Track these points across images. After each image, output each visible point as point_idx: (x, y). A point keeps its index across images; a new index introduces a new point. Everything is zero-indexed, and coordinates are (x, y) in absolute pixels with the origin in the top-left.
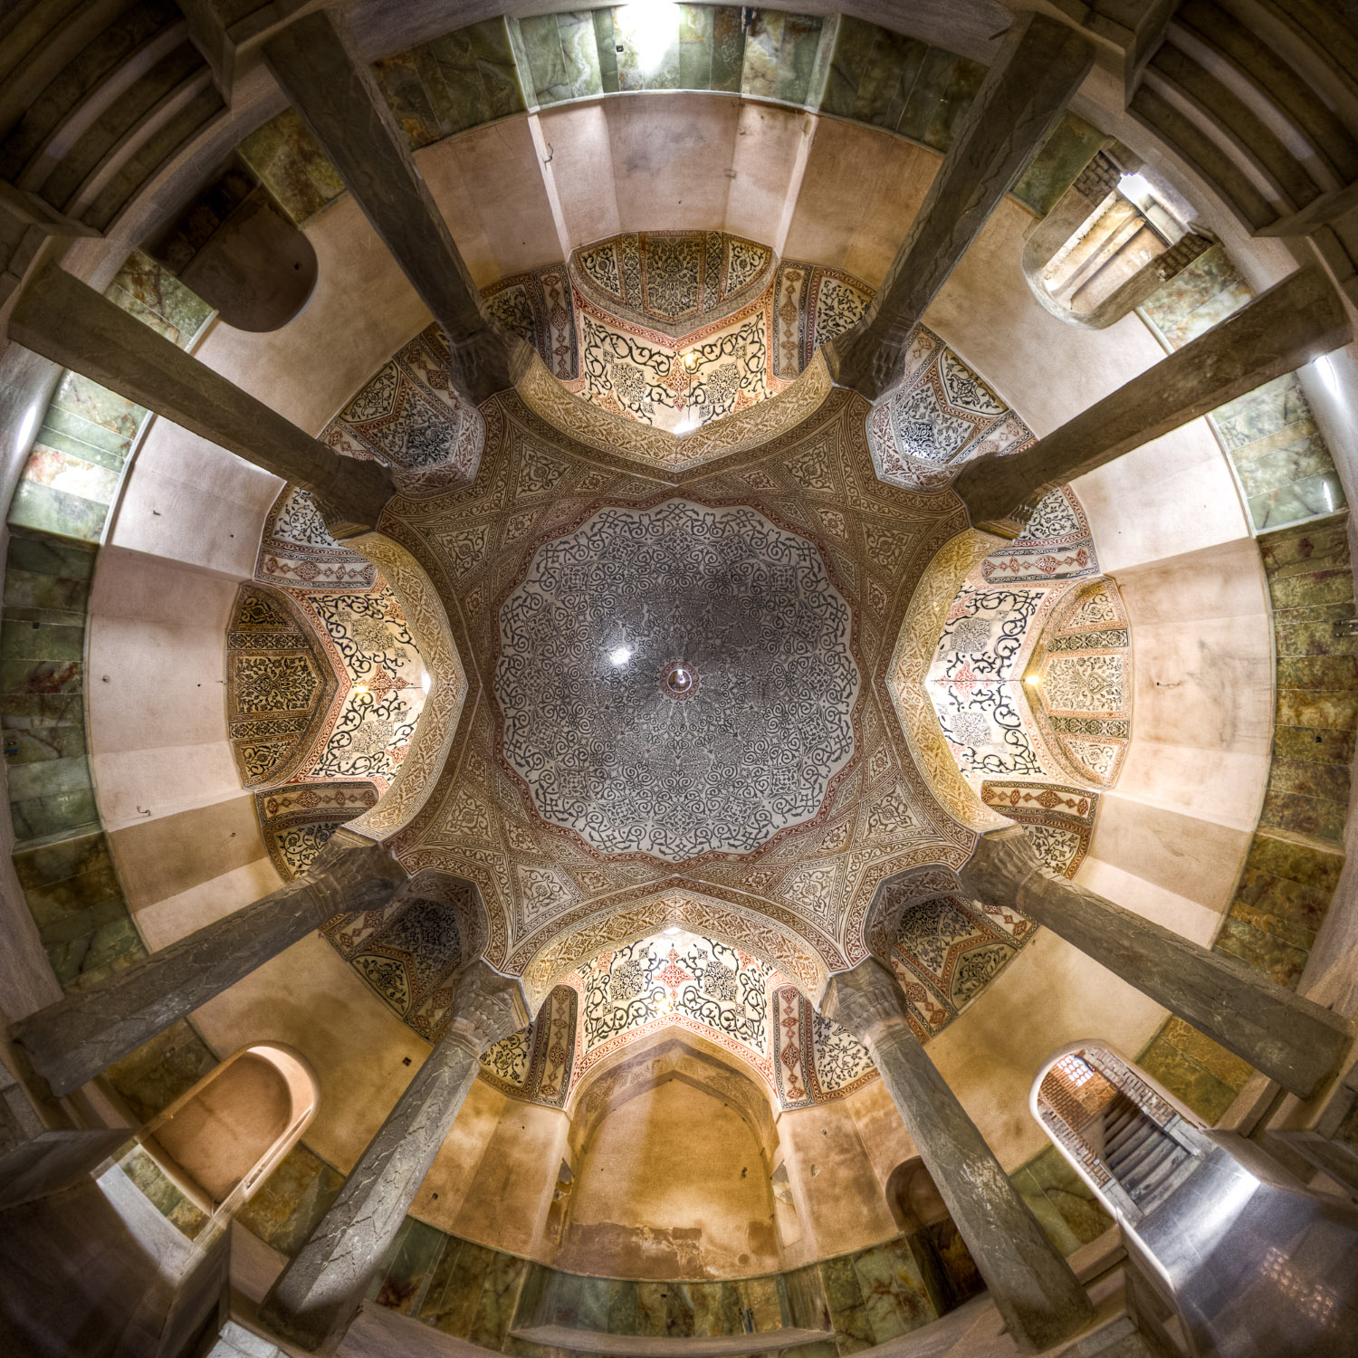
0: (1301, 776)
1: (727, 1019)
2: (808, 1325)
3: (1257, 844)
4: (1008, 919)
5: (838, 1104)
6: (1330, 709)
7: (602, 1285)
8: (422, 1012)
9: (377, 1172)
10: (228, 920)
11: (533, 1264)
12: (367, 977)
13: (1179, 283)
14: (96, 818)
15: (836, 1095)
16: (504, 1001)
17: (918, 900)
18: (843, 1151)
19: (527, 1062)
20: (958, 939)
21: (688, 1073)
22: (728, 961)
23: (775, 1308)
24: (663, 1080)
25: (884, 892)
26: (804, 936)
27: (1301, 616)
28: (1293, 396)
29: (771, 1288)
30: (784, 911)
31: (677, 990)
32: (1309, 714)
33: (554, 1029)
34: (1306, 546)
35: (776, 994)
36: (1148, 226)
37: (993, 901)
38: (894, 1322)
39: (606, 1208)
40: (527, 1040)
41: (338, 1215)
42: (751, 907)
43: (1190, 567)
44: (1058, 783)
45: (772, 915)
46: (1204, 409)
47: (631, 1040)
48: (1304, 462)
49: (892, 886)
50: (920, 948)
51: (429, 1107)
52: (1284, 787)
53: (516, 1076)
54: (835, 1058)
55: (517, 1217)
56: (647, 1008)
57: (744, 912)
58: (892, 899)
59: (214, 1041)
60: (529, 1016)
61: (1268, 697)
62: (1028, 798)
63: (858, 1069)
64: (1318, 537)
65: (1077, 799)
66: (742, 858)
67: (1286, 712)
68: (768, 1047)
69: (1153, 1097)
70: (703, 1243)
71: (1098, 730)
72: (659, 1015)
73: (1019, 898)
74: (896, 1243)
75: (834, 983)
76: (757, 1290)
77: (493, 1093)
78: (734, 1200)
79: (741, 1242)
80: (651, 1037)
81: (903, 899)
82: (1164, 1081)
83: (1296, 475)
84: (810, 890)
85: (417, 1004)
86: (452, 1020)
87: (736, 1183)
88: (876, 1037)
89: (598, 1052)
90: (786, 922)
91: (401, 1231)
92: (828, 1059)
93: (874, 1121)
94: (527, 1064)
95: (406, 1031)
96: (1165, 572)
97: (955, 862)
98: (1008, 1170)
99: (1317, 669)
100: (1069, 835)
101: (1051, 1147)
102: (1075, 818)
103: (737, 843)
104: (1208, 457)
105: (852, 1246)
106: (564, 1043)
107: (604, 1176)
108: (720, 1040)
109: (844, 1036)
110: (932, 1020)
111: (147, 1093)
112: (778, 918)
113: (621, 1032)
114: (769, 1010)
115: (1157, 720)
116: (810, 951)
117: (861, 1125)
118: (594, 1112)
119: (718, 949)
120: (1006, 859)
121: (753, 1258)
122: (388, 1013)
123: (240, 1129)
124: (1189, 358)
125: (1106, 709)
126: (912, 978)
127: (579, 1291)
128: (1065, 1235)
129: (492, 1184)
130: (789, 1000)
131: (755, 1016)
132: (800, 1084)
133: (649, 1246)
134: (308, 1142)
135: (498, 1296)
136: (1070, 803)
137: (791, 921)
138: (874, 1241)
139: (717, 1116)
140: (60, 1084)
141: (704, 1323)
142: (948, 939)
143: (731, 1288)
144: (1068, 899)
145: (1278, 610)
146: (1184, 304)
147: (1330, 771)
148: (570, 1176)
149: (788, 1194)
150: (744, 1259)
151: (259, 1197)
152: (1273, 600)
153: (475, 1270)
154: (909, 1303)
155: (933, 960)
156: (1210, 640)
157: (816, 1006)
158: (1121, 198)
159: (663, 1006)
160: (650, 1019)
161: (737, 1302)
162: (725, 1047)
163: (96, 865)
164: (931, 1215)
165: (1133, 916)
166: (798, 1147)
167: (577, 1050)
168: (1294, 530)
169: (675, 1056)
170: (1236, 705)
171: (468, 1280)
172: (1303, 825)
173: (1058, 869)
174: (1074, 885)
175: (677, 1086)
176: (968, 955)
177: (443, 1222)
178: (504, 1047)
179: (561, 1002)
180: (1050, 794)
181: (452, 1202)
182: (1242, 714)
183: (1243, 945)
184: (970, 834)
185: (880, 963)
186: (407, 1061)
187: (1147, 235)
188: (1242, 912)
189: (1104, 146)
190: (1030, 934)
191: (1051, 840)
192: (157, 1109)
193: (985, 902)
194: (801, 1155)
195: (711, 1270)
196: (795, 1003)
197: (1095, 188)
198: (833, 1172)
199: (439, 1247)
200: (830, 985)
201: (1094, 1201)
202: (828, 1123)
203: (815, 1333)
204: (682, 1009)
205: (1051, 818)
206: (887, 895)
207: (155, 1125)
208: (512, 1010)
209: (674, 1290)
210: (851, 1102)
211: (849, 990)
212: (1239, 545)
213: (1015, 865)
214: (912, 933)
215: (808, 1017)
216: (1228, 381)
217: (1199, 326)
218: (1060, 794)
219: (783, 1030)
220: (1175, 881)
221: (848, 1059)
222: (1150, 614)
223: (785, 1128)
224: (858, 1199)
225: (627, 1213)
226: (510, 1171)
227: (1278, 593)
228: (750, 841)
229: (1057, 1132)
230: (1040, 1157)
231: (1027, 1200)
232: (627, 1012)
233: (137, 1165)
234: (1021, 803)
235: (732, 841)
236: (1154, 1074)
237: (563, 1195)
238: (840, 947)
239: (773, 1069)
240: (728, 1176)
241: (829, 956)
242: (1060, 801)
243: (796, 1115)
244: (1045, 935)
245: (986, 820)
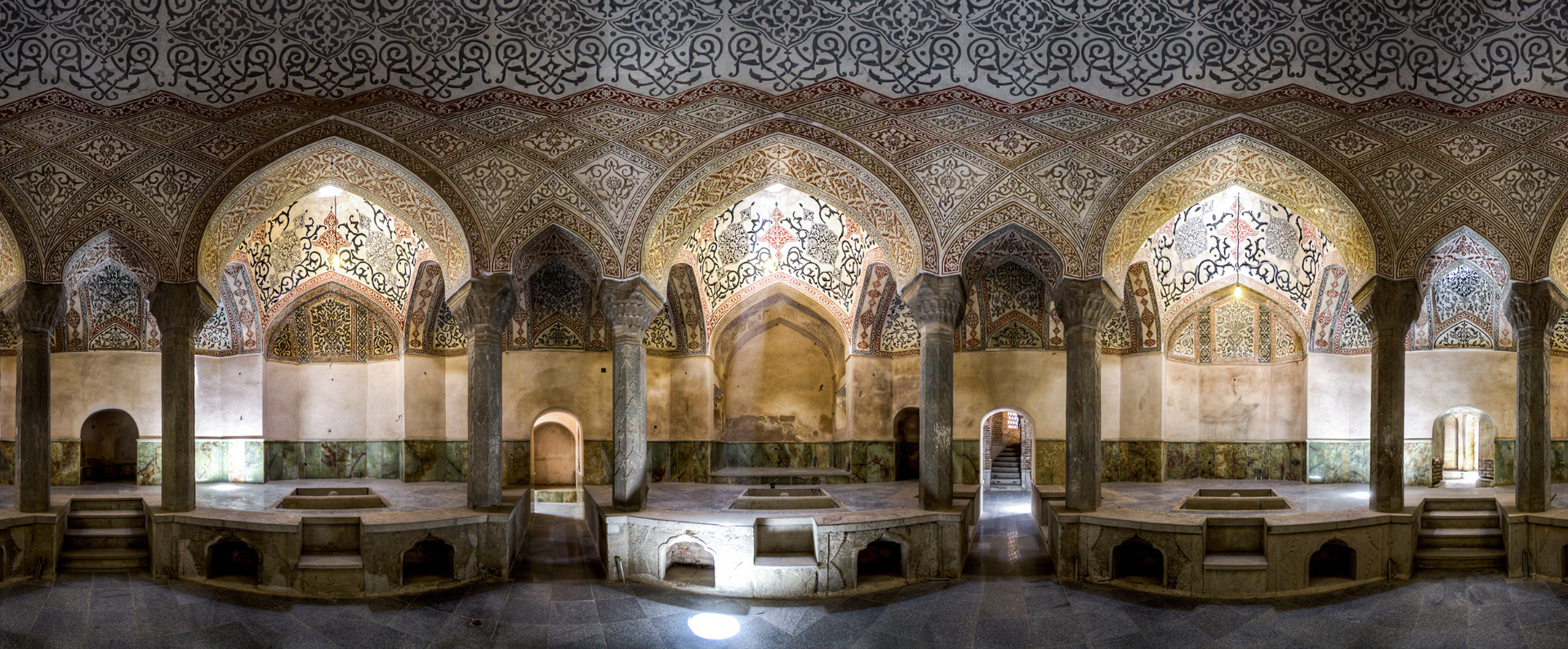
0: (1192, 457)
1: (825, 280)
2: (840, 468)
3: (1157, 443)
4: (1056, 331)
5: (887, 360)
6: (1224, 467)
7: (746, 446)
8: (592, 338)
9: (624, 430)
10: (470, 397)
11: (712, 442)
12: (548, 347)
13: (1429, 463)
14: (397, 442)
15: (888, 355)
16: (638, 298)
17: (1024, 263)
18: (881, 388)
19: (673, 332)
20: (1022, 310)
21: (790, 320)
22: (834, 225)
23: (827, 458)
24: (770, 325)
25: (1008, 234)
26: (917, 225)
27: (1266, 455)
28: (1360, 478)
29: (827, 448)
30: (908, 189)
31: (782, 251)
32: (1221, 458)
33: (683, 302)
34: (1296, 463)
35: (871, 266)
36: (1457, 469)
37: (1062, 315)
38: (877, 476)
39: (743, 407)
40: (667, 317)
41: (619, 458)
42: (873, 171)
43: (1299, 405)
44: (1162, 321)
45: (893, 189)
46: (1373, 440)
47: (744, 296)
48: (1332, 472)
49: (1017, 236)
50: (996, 294)
51: (630, 386)
52: (1186, 450)
53: (669, 344)
54: (897, 331)
55: (698, 422)
56: (755, 268)
57: (863, 174)
58: (1008, 244)
59: (520, 437)
60: (661, 300)
61: (1228, 439)
62: (1144, 302)
63: (909, 345)
64: (1299, 469)
65: (1154, 337)
66: (884, 101)
67: (1221, 447)
68: (853, 308)
69: (1029, 457)
70: (795, 424)
71: (1203, 343)
72: (766, 274)
73: (1074, 329)
74: (889, 443)
75: (922, 279)
76: (820, 448)
77: (661, 360)
78: (814, 402)
79: (815, 425)
80: (760, 293)
81: (1015, 252)
82: (1038, 456)
83: (1328, 467)
84: (946, 181)
85: (586, 338)
86: (612, 330)
87: (816, 393)
88: (930, 331)
89: (721, 310)
90: (905, 203)
91: (648, 449)
92: (892, 330)
93: (904, 378)
94: (674, 333)
95: (591, 355)
96: (1299, 392)
97: (1070, 270)
98: (954, 437)
99: (1241, 461)
100: (1128, 340)
101: (978, 441)
102: (1141, 340)
103: (884, 75)
104: (1351, 431)
105: (869, 438)
106: (694, 310)
107: (740, 390)
108: (817, 296)
109: (910, 320)
110: (969, 342)
111: (520, 475)
112: (899, 196)
113: (735, 291)
114: (861, 279)
115: (1213, 380)
116: (915, 242)
117: (896, 378)
118: (727, 353)
119: (826, 211)
120: (1094, 306)
121: (820, 433)
122: (575, 354)
123: (559, 455)
124: (1397, 447)
125: (1218, 347)
126: (976, 308)
127: (736, 451)
128: (959, 476)
129: (680, 409)
130: (879, 277)
131: (848, 281)
132: (868, 340)
133: (768, 425)
134: (587, 438)
135: (700, 460)
136: (1150, 333)
137: (912, 204)
138: (880, 439)
139: (808, 351)
140: (497, 502)
141: (795, 461)
142: (1017, 305)
143: (808, 446)
144: (1090, 357)
145: (1271, 445)
146: (1419, 459)
147: (1196, 469)
148: (720, 393)
149: (844, 404)
150: (816, 433)
151: (586, 472)
152: (1275, 444)
153: (687, 452)
154: (885, 471)
155: (997, 309)
156: (1258, 410)
157: (899, 290)
158: (1473, 469)
159: (769, 266)
160: (759, 277)
161: (810, 453)
162: (820, 302)
163: (418, 449)
164: (911, 438)
165: (1099, 397)
166: (856, 379)
167: (705, 313)
168: (1305, 460)
169: (780, 307)
170: (1223, 423)
171: (685, 458)
172: (1171, 462)
173: (1104, 343)
174: (1099, 356)
175: (782, 328)
176: (1018, 324)
177: (665, 437)
178: (654, 329)
179: (681, 278)
180: (1152, 318)
181: (665, 426)
182: (1219, 426)
183: (1110, 454)
184: (1098, 269)
185: (962, 286)
186: (604, 370)
187: (1454, 466)
188: (1125, 447)
189: (1493, 482)
190: (1057, 348)
191: (1121, 330)
192: (528, 476)
193: (1057, 309)
194: (856, 384)
195: (799, 437)
196: (884, 281)
197: (1485, 464)
198: (871, 398)
199: (667, 449)
200: (917, 278)
201: (978, 472)
202: (877, 370)
203: (843, 472)
204: (786, 268)
205: (1135, 324)
206: (1007, 237)
207: (533, 481)
208: (648, 302)
209: (781, 446)
210: (896, 362)
211: (929, 290)
212: (1304, 432)
213: (1093, 315)
214: (1000, 280)
215: (890, 295)
216: (1379, 456)
217: (1407, 458)
218: (1154, 325)
219: (868, 298)
220: (1126, 410)
221: (905, 335)
222: (1277, 378)
223: (850, 365)
224: (879, 416)
225: (755, 409)
226: (687, 400)
227: (1278, 447)
228: (905, 81)
229: (985, 437)
230: (971, 441)
231: (954, 454)
232: (738, 273)
233: (540, 497)
234: (1138, 299)
235: (876, 70)
236: (1037, 450)
237: (719, 404)
238: (942, 252)
239: (852, 325)
240: (812, 388)
241: (929, 252)
242: (1149, 326)
243: (860, 359)
244: (1062, 357)
245: (1115, 276)
